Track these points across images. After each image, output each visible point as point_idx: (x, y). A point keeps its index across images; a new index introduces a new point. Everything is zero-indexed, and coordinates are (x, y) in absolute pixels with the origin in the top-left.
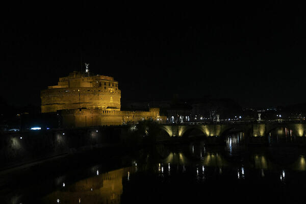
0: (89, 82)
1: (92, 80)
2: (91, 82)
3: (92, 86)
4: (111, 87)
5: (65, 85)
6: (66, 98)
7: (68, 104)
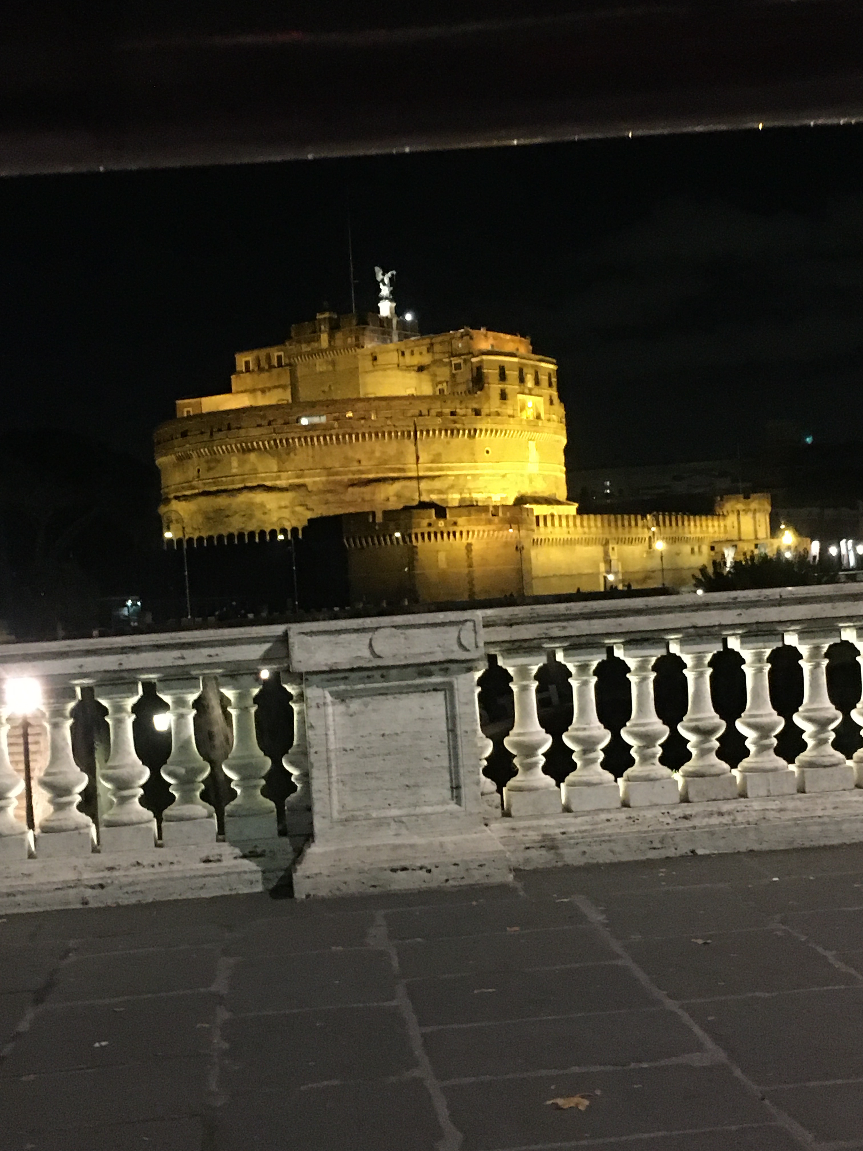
0: (408, 368)
1: (426, 359)
2: (421, 369)
3: (427, 390)
4: (530, 390)
5: (269, 389)
6: (308, 456)
7: (321, 487)
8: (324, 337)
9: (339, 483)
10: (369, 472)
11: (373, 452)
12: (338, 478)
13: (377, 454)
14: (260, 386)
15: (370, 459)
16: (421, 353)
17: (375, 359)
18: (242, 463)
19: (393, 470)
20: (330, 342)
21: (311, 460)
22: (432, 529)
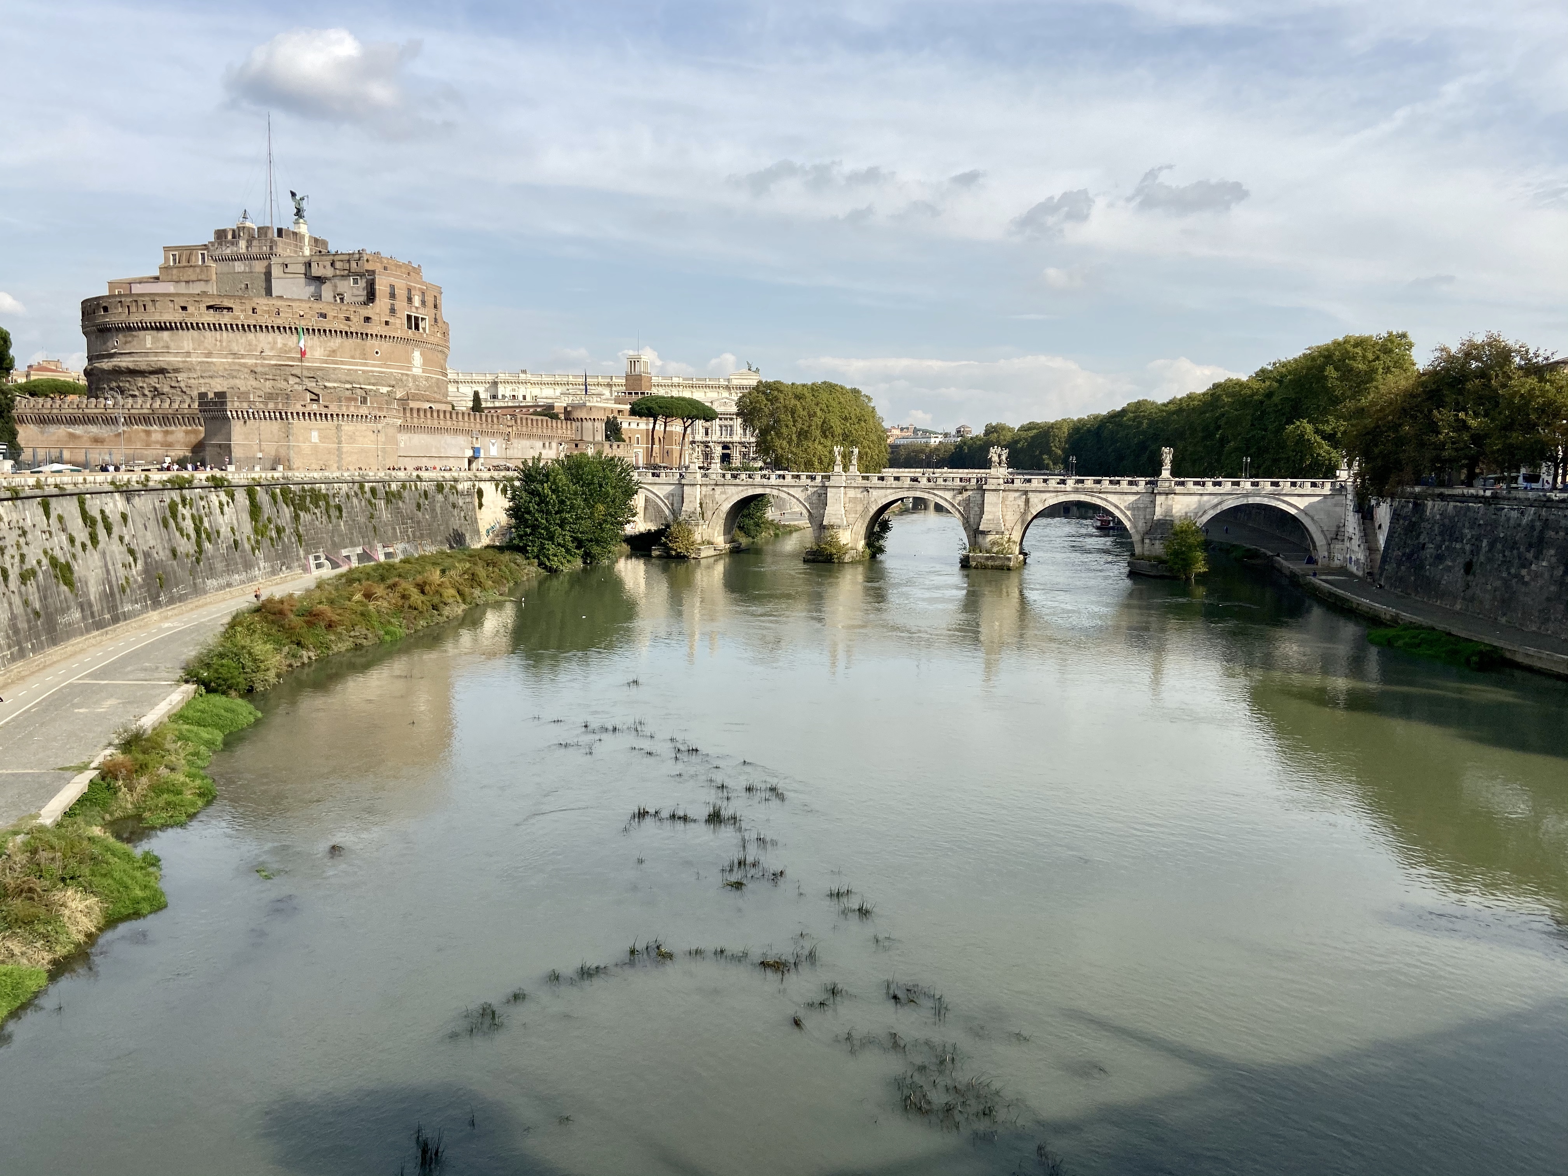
0: (314, 278)
1: (329, 272)
4: (417, 308)
5: (193, 281)
6: (216, 340)
7: (227, 367)
8: (243, 244)
9: (244, 365)
10: (271, 358)
11: (275, 343)
12: (242, 361)
13: (279, 345)
14: (186, 279)
15: (272, 349)
16: (324, 267)
17: (286, 265)
18: (155, 340)
19: (293, 359)
20: (247, 247)
21: (218, 343)
22: (307, 410)
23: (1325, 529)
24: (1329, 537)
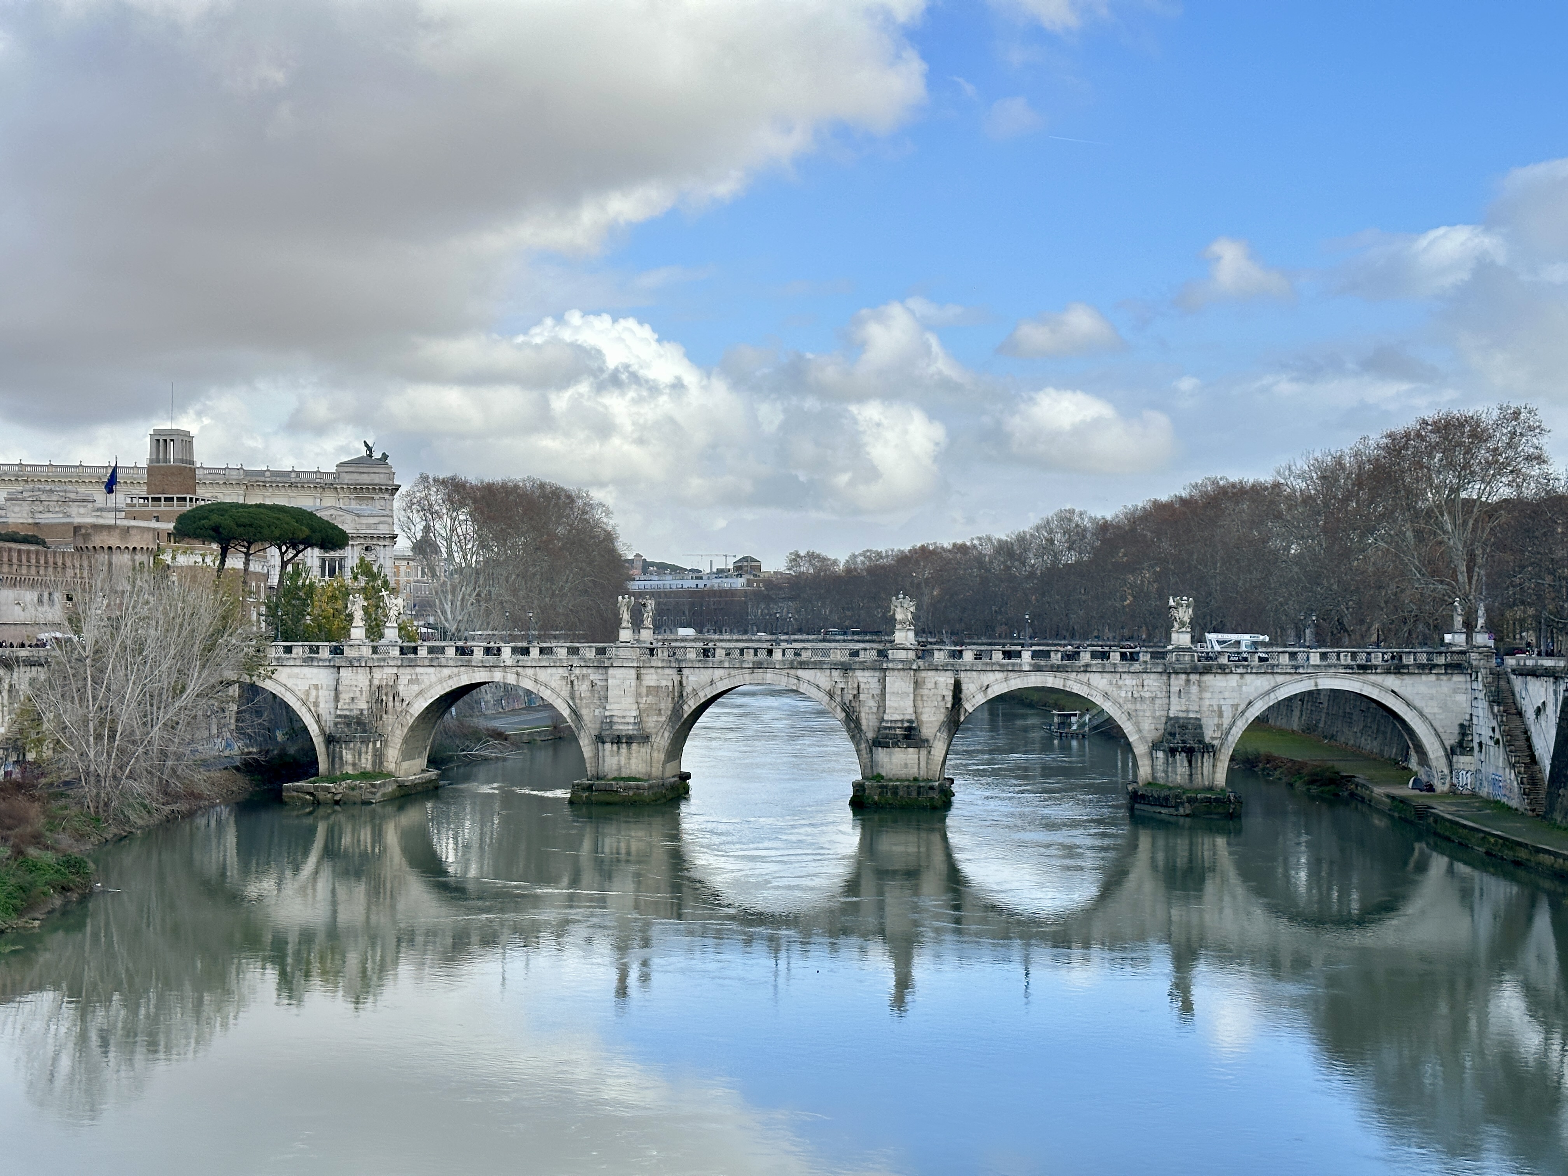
23: (1440, 730)
24: (1448, 744)
